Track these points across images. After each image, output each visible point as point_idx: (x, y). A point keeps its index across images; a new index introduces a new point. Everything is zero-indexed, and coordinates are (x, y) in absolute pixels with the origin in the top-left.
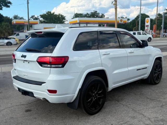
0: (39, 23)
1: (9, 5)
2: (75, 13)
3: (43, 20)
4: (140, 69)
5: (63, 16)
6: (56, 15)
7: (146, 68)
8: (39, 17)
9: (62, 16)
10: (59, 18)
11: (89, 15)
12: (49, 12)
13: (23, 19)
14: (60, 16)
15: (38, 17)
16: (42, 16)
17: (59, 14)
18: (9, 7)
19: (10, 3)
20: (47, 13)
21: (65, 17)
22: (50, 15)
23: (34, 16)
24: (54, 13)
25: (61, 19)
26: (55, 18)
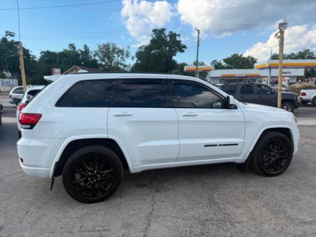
0: (213, 69)
1: (184, 49)
2: (273, 54)
3: (227, 65)
4: (216, 145)
5: (254, 58)
6: (244, 58)
7: (237, 144)
8: (222, 62)
9: (252, 58)
10: (248, 61)
11: (296, 56)
12: (235, 55)
13: (204, 65)
14: (250, 60)
15: (220, 61)
16: (225, 60)
17: (249, 57)
18: (183, 51)
19: (185, 47)
20: (232, 56)
21: (257, 60)
22: (236, 58)
23: (216, 60)
24: (241, 56)
25: (251, 63)
26: (242, 62)
